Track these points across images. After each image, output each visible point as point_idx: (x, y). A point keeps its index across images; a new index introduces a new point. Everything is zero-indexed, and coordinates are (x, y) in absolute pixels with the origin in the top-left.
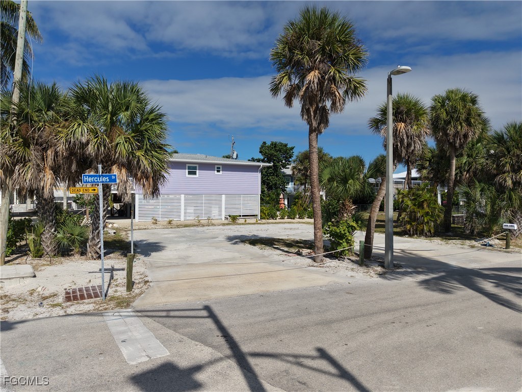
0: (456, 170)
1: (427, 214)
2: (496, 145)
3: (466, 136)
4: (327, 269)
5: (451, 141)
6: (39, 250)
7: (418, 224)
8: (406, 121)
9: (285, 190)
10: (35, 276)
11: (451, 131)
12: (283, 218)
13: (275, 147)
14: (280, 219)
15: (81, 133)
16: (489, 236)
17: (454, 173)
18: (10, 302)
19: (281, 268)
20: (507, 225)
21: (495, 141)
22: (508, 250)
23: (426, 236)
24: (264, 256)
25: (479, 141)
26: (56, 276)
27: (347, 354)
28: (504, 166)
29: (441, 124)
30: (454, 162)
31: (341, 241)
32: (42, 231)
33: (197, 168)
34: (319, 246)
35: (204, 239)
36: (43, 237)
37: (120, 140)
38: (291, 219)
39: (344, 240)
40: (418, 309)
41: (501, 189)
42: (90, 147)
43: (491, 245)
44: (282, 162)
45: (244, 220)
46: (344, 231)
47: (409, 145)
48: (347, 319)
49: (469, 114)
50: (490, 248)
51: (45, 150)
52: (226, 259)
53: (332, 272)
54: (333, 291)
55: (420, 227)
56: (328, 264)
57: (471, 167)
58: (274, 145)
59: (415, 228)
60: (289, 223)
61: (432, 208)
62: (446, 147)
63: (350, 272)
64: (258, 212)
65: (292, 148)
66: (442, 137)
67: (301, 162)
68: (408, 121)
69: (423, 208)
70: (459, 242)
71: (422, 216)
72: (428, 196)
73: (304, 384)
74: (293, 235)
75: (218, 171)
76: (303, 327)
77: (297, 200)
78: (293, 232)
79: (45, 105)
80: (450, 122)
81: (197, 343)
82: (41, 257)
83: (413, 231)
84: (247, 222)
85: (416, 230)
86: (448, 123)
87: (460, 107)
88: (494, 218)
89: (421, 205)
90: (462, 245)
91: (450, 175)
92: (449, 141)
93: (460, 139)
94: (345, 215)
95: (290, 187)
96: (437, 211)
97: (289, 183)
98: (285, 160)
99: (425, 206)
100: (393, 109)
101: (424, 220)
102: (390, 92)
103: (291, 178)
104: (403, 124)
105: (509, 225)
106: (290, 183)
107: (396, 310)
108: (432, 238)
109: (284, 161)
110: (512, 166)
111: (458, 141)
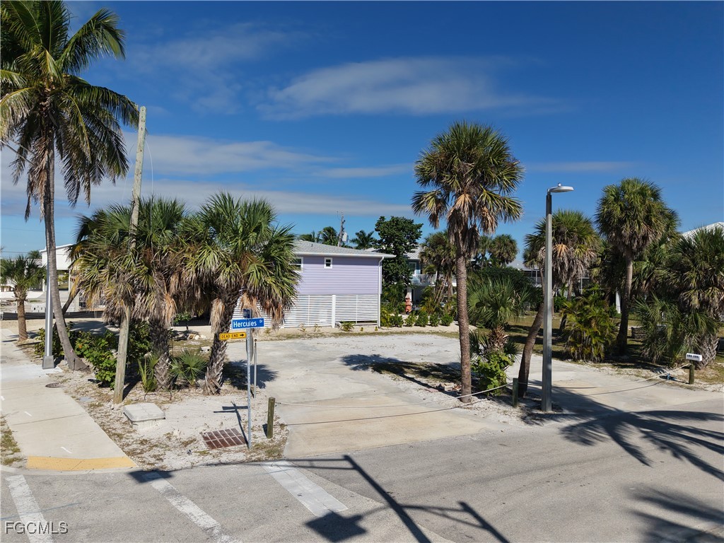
0: (633, 277)
1: (596, 334)
2: (680, 254)
3: (645, 238)
4: (476, 412)
5: (627, 243)
6: (152, 384)
7: (584, 346)
8: (567, 242)
9: (410, 282)
10: (165, 418)
11: (626, 231)
12: (410, 326)
13: (397, 224)
14: (406, 326)
15: (211, 261)
16: (670, 366)
17: (630, 282)
18: (154, 448)
19: (424, 409)
20: (691, 355)
21: (680, 249)
22: (691, 385)
23: (594, 361)
24: (400, 391)
25: (663, 241)
26: (185, 417)
27: (506, 512)
28: (689, 281)
29: (614, 222)
30: (631, 267)
31: (492, 379)
32: (157, 361)
33: (302, 261)
34: (467, 384)
35: (319, 360)
36: (157, 368)
37: (252, 268)
38: (421, 326)
39: (495, 378)
40: (574, 467)
41: (685, 308)
42: (221, 277)
43: (672, 378)
44: (406, 244)
45: (359, 328)
46: (495, 367)
47: (570, 270)
48: (503, 476)
49: (649, 211)
50: (671, 382)
51: (167, 276)
52: (356, 393)
53: (483, 416)
54: (485, 442)
55: (587, 351)
56: (477, 405)
57: (652, 275)
58: (395, 221)
59: (580, 351)
60: (418, 333)
61: (601, 327)
62: (621, 249)
63: (502, 417)
64: (376, 316)
65: (419, 226)
66: (616, 237)
67: (432, 247)
68: (570, 243)
69: (591, 327)
70: (633, 371)
71: (590, 337)
72: (597, 311)
73: (471, 537)
74: (429, 356)
75: (328, 265)
76: (461, 485)
77: (426, 298)
78: (427, 351)
79: (164, 223)
80: (625, 221)
81: (368, 499)
82: (154, 391)
83: (578, 355)
84: (365, 331)
85: (582, 353)
86: (622, 222)
87: (637, 203)
88: (677, 343)
89: (587, 323)
90: (637, 376)
91: (626, 284)
92: (624, 243)
93: (638, 242)
94: (496, 345)
95: (416, 274)
96: (608, 332)
97: (414, 270)
98: (410, 241)
99: (593, 325)
100: (553, 229)
101: (591, 342)
102: (549, 210)
103: (418, 264)
104: (564, 246)
105: (693, 355)
106: (416, 271)
107: (551, 467)
108: (601, 364)
109: (408, 243)
110: (698, 282)
111: (636, 244)
